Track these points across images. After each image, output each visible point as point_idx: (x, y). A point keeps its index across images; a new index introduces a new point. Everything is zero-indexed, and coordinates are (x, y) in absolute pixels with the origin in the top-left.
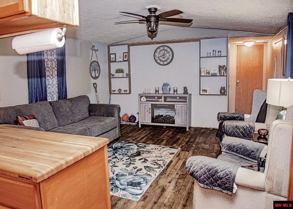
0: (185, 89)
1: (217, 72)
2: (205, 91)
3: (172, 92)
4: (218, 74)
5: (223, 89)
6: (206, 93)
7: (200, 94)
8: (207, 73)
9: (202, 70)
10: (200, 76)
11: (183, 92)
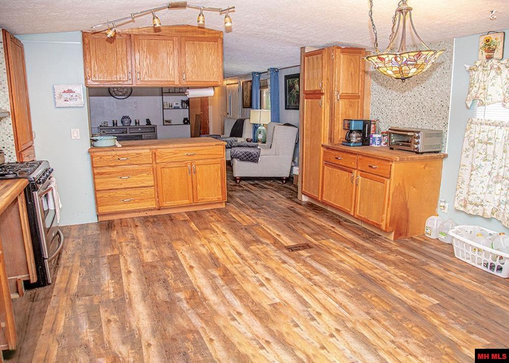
0: (148, 122)
1: (179, 105)
2: (169, 121)
3: (133, 124)
4: (181, 107)
5: (185, 119)
6: (169, 124)
7: (164, 125)
8: (170, 106)
9: (165, 104)
10: (163, 109)
11: (145, 123)
